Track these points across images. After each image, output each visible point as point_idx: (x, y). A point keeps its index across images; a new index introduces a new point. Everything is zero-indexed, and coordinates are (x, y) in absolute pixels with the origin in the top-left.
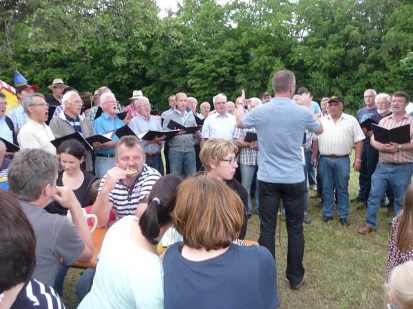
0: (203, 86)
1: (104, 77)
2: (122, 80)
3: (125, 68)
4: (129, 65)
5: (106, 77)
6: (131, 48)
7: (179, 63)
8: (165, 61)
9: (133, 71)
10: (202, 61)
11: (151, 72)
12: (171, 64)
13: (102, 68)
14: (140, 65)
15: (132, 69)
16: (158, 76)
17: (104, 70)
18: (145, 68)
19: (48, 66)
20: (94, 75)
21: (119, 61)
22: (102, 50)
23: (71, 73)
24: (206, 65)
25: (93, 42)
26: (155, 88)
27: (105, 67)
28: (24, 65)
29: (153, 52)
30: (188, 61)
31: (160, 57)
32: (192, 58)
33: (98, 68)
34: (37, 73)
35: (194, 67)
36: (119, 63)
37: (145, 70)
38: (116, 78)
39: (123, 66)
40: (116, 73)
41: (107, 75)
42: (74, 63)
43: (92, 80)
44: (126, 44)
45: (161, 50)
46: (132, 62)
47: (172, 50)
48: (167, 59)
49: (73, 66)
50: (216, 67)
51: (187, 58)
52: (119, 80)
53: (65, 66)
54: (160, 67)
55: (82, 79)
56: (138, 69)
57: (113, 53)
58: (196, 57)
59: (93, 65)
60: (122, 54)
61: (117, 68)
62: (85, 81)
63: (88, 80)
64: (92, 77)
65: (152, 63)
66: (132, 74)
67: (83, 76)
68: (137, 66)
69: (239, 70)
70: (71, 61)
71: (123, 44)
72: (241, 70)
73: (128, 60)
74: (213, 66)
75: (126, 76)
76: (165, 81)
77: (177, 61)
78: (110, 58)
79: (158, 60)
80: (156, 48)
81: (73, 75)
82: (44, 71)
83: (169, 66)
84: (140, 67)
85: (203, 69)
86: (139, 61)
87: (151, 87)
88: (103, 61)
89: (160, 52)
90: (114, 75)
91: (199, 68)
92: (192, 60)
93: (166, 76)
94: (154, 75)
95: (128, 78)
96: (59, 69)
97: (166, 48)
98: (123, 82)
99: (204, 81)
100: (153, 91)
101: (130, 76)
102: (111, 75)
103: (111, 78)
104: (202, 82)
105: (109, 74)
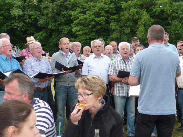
0: (84, 32)
1: (3, 25)
2: (18, 27)
3: (21, 18)
4: (23, 15)
5: (5, 25)
7: (64, 15)
8: (54, 13)
9: (27, 21)
10: (84, 12)
11: (41, 22)
13: (2, 17)
14: (33, 15)
15: (26, 19)
16: (47, 24)
17: (3, 19)
18: (36, 18)
21: (16, 12)
22: (2, 3)
24: (88, 16)
26: (45, 34)
27: (4, 16)
30: (72, 12)
35: (78, 18)
36: (16, 14)
37: (36, 20)
38: (13, 25)
39: (19, 16)
40: (13, 21)
41: (6, 23)
46: (26, 13)
47: (59, 5)
48: (55, 11)
50: (95, 17)
51: (71, 10)
52: (16, 27)
54: (50, 17)
56: (31, 19)
58: (78, 10)
61: (16, 17)
65: (43, 15)
68: (30, 16)
72: (115, 19)
73: (23, 11)
74: (93, 17)
75: (21, 25)
76: (52, 28)
77: (63, 13)
78: (9, 10)
83: (57, 16)
84: (32, 17)
85: (86, 19)
86: (31, 13)
87: (41, 33)
88: (3, 12)
90: (12, 23)
92: (76, 12)
93: (53, 24)
94: (44, 24)
98: (19, 29)
99: (85, 28)
100: (43, 36)
101: (24, 24)
102: (9, 23)
103: (9, 25)
104: (83, 29)
105: (8, 22)
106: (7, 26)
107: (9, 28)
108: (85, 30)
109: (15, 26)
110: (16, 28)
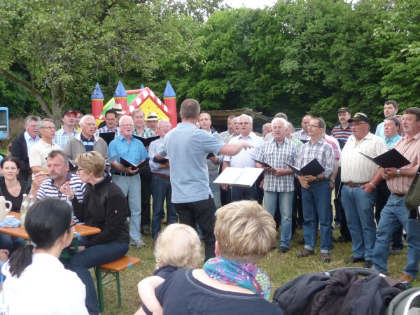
0: (404, 95)
1: (270, 88)
2: (292, 90)
3: (296, 75)
4: (301, 70)
5: (273, 87)
6: (305, 47)
7: (369, 64)
8: (350, 63)
9: (307, 79)
10: (403, 60)
11: (329, 79)
12: (358, 66)
13: (268, 76)
14: (316, 69)
15: (305, 76)
16: (340, 83)
17: (270, 78)
18: (322, 73)
19: (203, 78)
20: (257, 85)
21: (288, 65)
22: (269, 52)
23: (229, 84)
24: (410, 65)
25: (257, 43)
26: (335, 101)
27: (271, 74)
28: (177, 76)
29: (333, 51)
30: (382, 60)
31: (343, 57)
32: (389, 56)
33: (263, 77)
34: (192, 86)
35: (391, 69)
36: (288, 68)
37: (322, 76)
38: (285, 87)
39: (293, 72)
40: (284, 81)
41: (273, 85)
42: (233, 72)
43: (255, 91)
44: (298, 43)
45: (344, 48)
46: (305, 66)
47: (360, 47)
48: (353, 58)
49: (232, 75)
51: (381, 56)
52: (289, 90)
53: (224, 76)
54: (342, 71)
55: (243, 91)
56: (314, 75)
57: (282, 56)
58: (393, 55)
59: (257, 73)
60: (294, 57)
61: (287, 74)
62: (246, 93)
63: (251, 92)
64: (255, 88)
65: (333, 67)
66: (305, 83)
67: (244, 87)
68: (312, 71)
70: (230, 69)
71: (295, 44)
73: (301, 63)
75: (297, 86)
76: (348, 91)
77: (366, 61)
78: (277, 63)
79: (341, 61)
80: (338, 45)
81: (232, 87)
82: (199, 84)
83: (356, 69)
84: (316, 72)
85: (405, 71)
86: (314, 65)
87: (329, 99)
88: (269, 66)
89: (343, 51)
90: (282, 85)
91: (398, 71)
92: (388, 60)
93: (349, 83)
94: (334, 83)
95: (300, 87)
96: (216, 81)
97: (351, 44)
98: (293, 93)
99: (405, 89)
100: (332, 104)
101: (302, 85)
102: (279, 85)
103: (277, 89)
104: (402, 90)
105: (276, 84)
106: (274, 89)
107: (278, 92)
108: (404, 91)
109: (287, 89)
110: (289, 93)
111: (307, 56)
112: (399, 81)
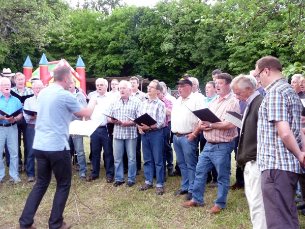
0: (244, 68)
1: (154, 61)
2: (169, 64)
3: (171, 53)
4: (175, 50)
5: (156, 61)
6: (177, 34)
7: (221, 47)
8: (208, 45)
9: (179, 57)
10: (243, 44)
11: (194, 57)
12: (214, 47)
13: (152, 53)
14: (186, 49)
15: (178, 54)
16: (201, 60)
17: (154, 55)
18: (189, 52)
19: (108, 54)
20: (145, 60)
21: (166, 47)
22: (153, 37)
23: (125, 59)
24: (248, 48)
25: (145, 30)
26: (198, 71)
27: (155, 52)
28: (89, 53)
29: (196, 37)
31: (203, 42)
33: (149, 54)
34: (99, 59)
35: (235, 50)
36: (166, 48)
37: (189, 54)
38: (164, 61)
39: (170, 51)
40: (164, 57)
41: (156, 60)
42: (128, 50)
43: (143, 64)
44: (173, 31)
45: (205, 35)
46: (177, 47)
47: (215, 35)
48: (210, 43)
49: (127, 53)
50: (258, 50)
52: (167, 64)
53: (122, 53)
54: (203, 51)
55: (135, 64)
56: (184, 54)
57: (162, 40)
59: (145, 51)
60: (170, 40)
61: (165, 52)
62: (137, 65)
63: (140, 64)
64: (143, 62)
65: (197, 48)
66: (178, 59)
67: (136, 61)
68: (182, 50)
69: (281, 52)
70: (126, 48)
71: (171, 31)
72: (285, 52)
73: (175, 45)
74: (255, 49)
75: (172, 61)
76: (207, 65)
77: (219, 45)
78: (159, 44)
79: (202, 44)
80: (200, 33)
81: (127, 60)
82: (104, 58)
83: (212, 50)
84: (185, 52)
85: (245, 52)
86: (184, 47)
87: (194, 70)
88: (153, 47)
89: (203, 37)
90: (162, 60)
91: (240, 51)
93: (208, 59)
94: (197, 59)
95: (174, 62)
96: (116, 56)
97: (209, 33)
98: (170, 65)
99: (245, 64)
100: (196, 74)
101: (176, 60)
102: (160, 60)
103: (159, 62)
104: (243, 64)
105: (158, 59)
107: (159, 65)
108: (244, 65)
109: (166, 62)
110: (167, 65)
111: (179, 40)
112: (240, 58)
